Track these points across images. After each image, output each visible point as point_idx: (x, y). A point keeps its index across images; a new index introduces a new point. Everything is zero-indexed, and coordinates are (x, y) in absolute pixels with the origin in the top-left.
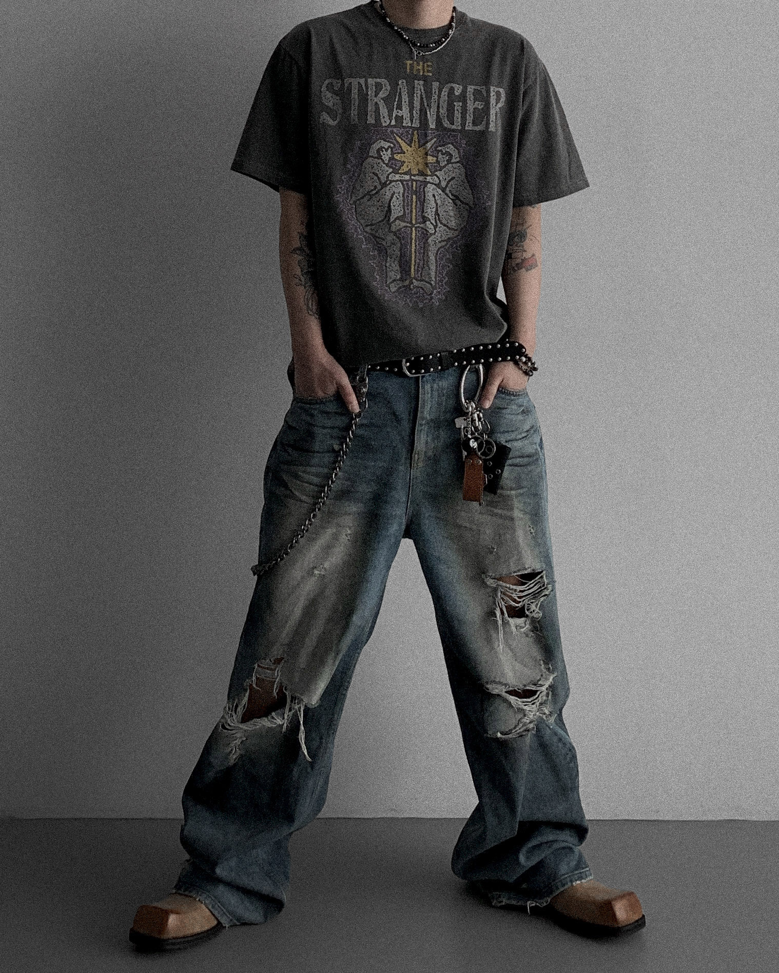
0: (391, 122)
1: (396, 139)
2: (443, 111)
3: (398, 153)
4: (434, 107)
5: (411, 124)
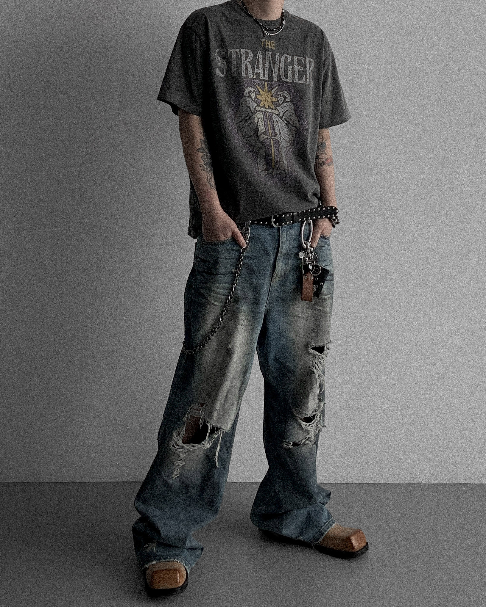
0: (253, 76)
1: (257, 87)
4: (277, 68)
5: (264, 78)
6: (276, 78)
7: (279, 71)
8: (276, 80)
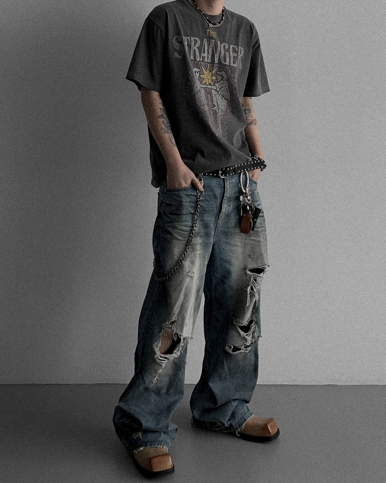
2: (222, 55)
4: (218, 53)
5: (208, 61)
6: (217, 61)
7: (220, 55)
8: (217, 62)
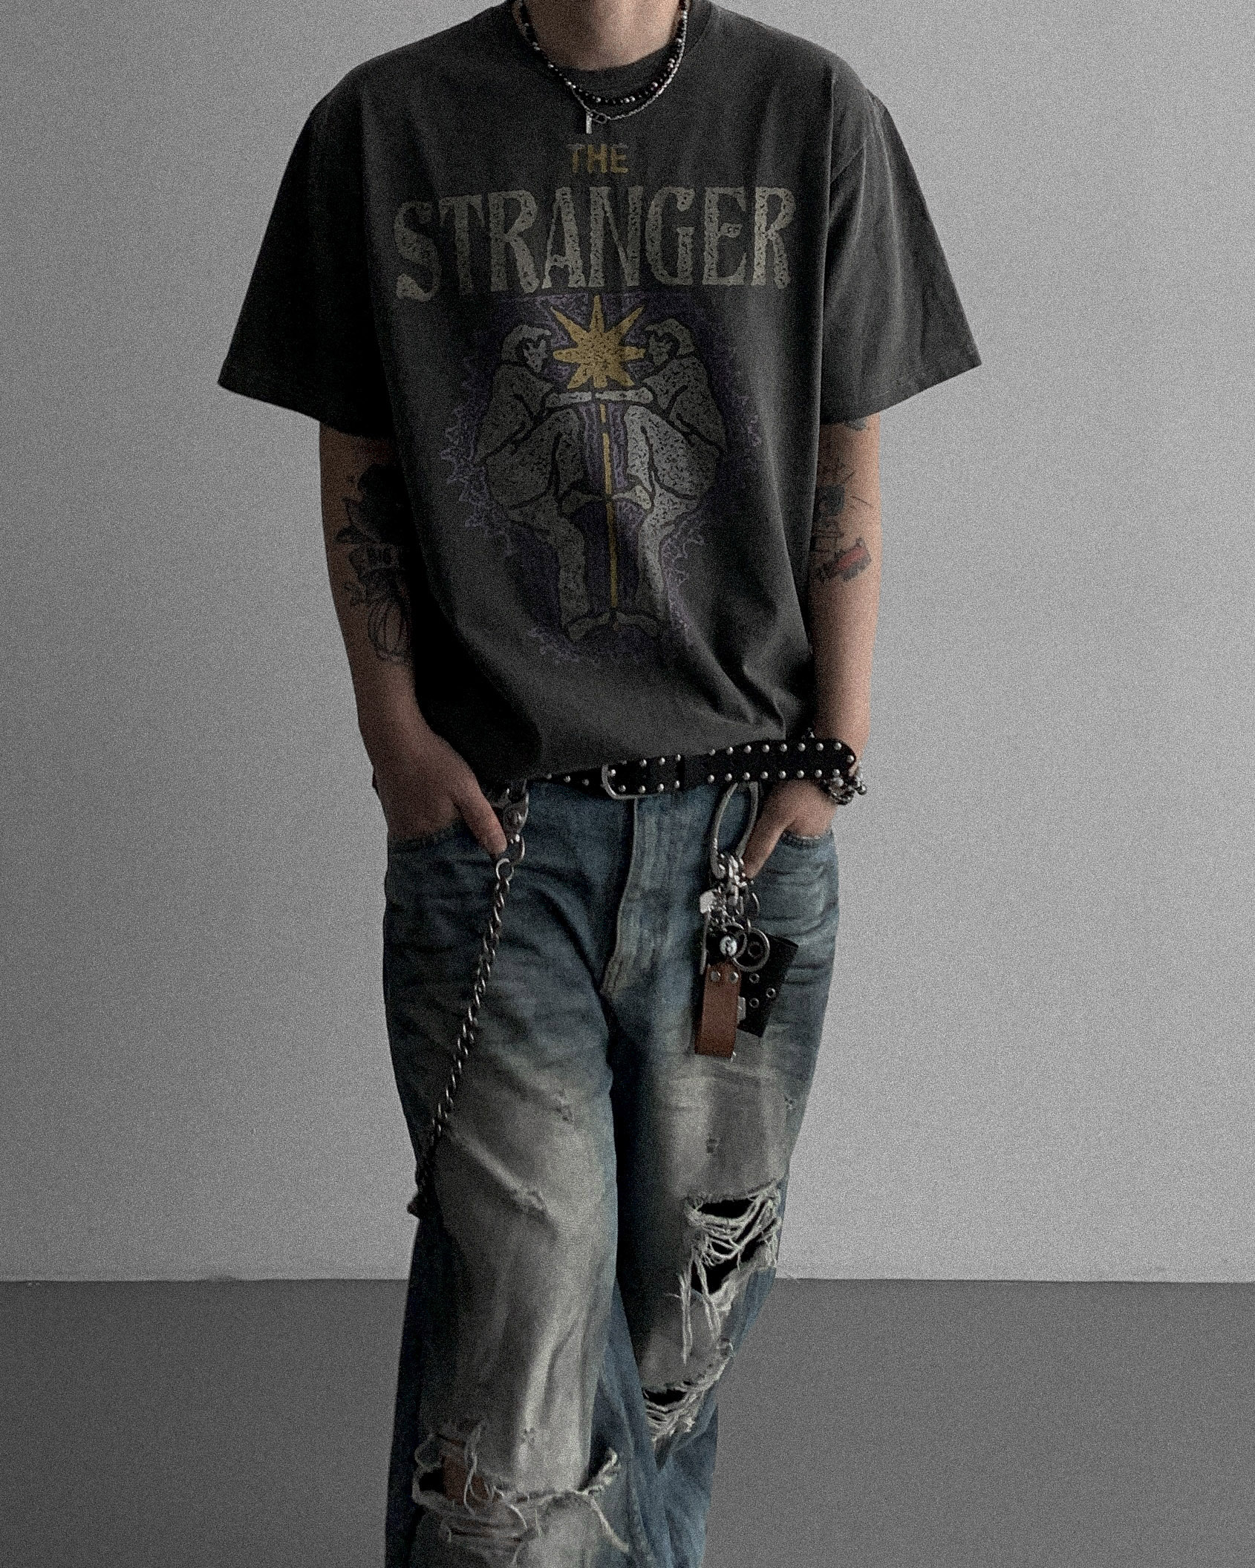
0: (541, 283)
1: (555, 319)
2: (654, 249)
3: (564, 347)
4: (633, 241)
6: (635, 276)
8: (635, 283)
